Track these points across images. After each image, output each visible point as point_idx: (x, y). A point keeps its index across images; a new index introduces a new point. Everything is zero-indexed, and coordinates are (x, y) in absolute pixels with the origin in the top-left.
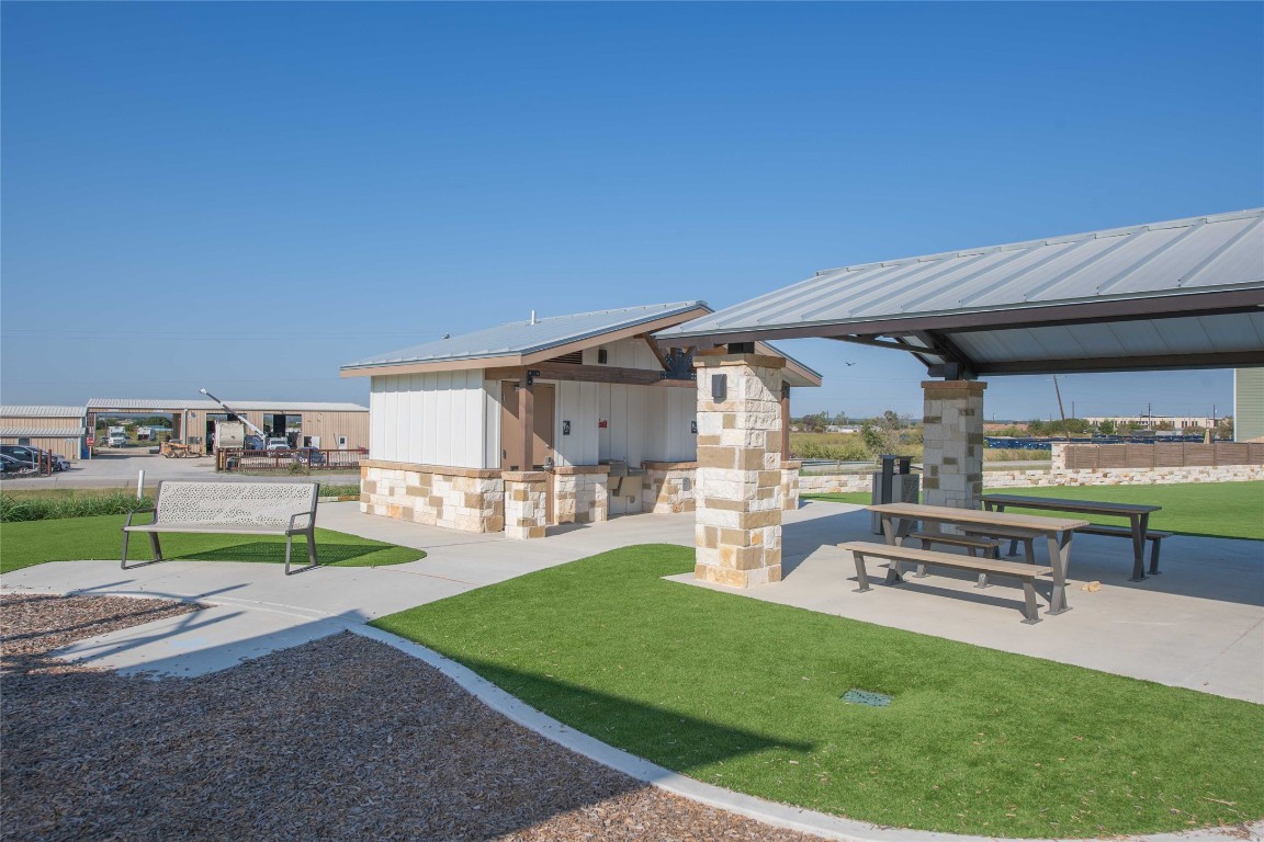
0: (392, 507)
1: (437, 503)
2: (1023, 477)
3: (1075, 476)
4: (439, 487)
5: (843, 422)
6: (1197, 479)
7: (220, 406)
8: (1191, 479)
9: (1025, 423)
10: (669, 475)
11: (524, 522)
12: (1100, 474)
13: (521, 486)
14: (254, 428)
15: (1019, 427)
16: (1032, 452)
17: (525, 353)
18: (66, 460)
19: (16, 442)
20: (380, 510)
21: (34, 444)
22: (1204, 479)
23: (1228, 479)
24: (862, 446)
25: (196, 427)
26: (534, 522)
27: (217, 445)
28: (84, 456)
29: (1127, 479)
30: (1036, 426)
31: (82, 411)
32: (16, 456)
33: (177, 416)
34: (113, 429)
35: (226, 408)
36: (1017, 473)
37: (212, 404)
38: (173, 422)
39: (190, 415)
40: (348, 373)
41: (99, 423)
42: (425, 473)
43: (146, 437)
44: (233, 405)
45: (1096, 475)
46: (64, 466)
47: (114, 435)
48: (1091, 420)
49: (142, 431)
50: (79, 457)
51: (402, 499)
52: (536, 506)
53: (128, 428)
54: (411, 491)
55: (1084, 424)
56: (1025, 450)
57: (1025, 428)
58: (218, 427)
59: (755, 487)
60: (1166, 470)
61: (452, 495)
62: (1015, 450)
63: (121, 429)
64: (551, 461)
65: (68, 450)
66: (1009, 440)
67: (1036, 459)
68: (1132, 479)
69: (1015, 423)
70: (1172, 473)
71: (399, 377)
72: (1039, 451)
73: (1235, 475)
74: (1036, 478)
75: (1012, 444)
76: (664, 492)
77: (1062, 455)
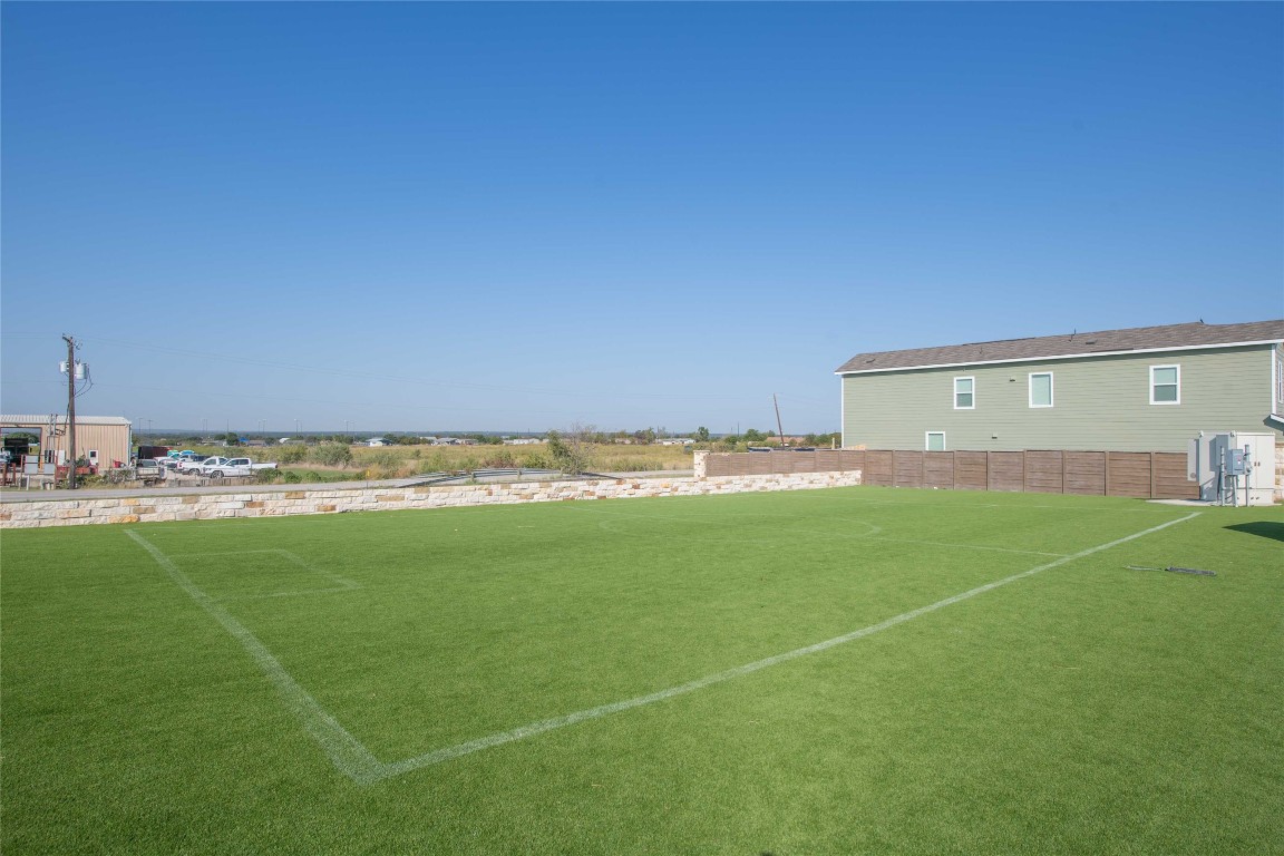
2: (505, 492)
3: (591, 489)
5: (667, 437)
6: (763, 488)
8: (755, 488)
12: (628, 485)
22: (771, 487)
23: (801, 487)
24: (549, 458)
29: (669, 490)
36: (494, 488)
45: (623, 486)
60: (723, 479)
70: (731, 482)
73: (812, 482)
74: (527, 492)
77: (703, 463)
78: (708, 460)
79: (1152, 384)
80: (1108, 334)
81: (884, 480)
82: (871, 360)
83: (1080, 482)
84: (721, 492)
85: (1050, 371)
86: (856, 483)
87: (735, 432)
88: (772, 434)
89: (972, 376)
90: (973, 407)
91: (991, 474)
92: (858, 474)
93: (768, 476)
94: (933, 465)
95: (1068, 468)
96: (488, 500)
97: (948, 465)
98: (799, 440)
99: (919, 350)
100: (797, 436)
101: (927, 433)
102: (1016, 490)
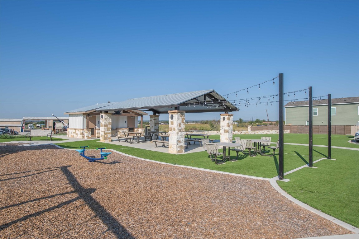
0: (71, 135)
1: (77, 134)
4: (77, 132)
7: (57, 119)
8: (265, 133)
10: (119, 130)
11: (87, 136)
12: (240, 132)
13: (86, 131)
14: (65, 124)
17: (86, 111)
18: (18, 132)
19: (5, 128)
20: (70, 136)
21: (9, 128)
25: (51, 124)
26: (89, 136)
27: (56, 128)
28: (22, 131)
31: (21, 120)
32: (6, 131)
33: (46, 121)
34: (30, 125)
35: (58, 119)
37: (55, 118)
38: (45, 123)
39: (49, 121)
40: (64, 114)
41: (26, 123)
42: (75, 130)
43: (39, 127)
44: (60, 118)
46: (17, 133)
47: (30, 126)
49: (37, 125)
50: (21, 131)
51: (73, 134)
52: (89, 134)
53: (34, 125)
54: (74, 133)
58: (56, 124)
59: (106, 129)
60: (258, 131)
61: (79, 132)
63: (32, 125)
64: (96, 128)
65: (18, 130)
68: (249, 133)
71: (73, 114)
76: (119, 133)
77: (250, 129)
78: (251, 128)
79: (358, 110)
80: (350, 98)
81: (294, 132)
82: (292, 104)
83: (339, 132)
84: (258, 134)
85: (335, 107)
86: (288, 133)
87: (252, 120)
88: (264, 121)
89: (317, 108)
90: (317, 115)
91: (320, 130)
92: (289, 131)
93: (268, 131)
94: (306, 128)
95: (337, 129)
96: (217, 134)
98: (274, 123)
100: (273, 121)
101: (306, 121)
102: (325, 134)
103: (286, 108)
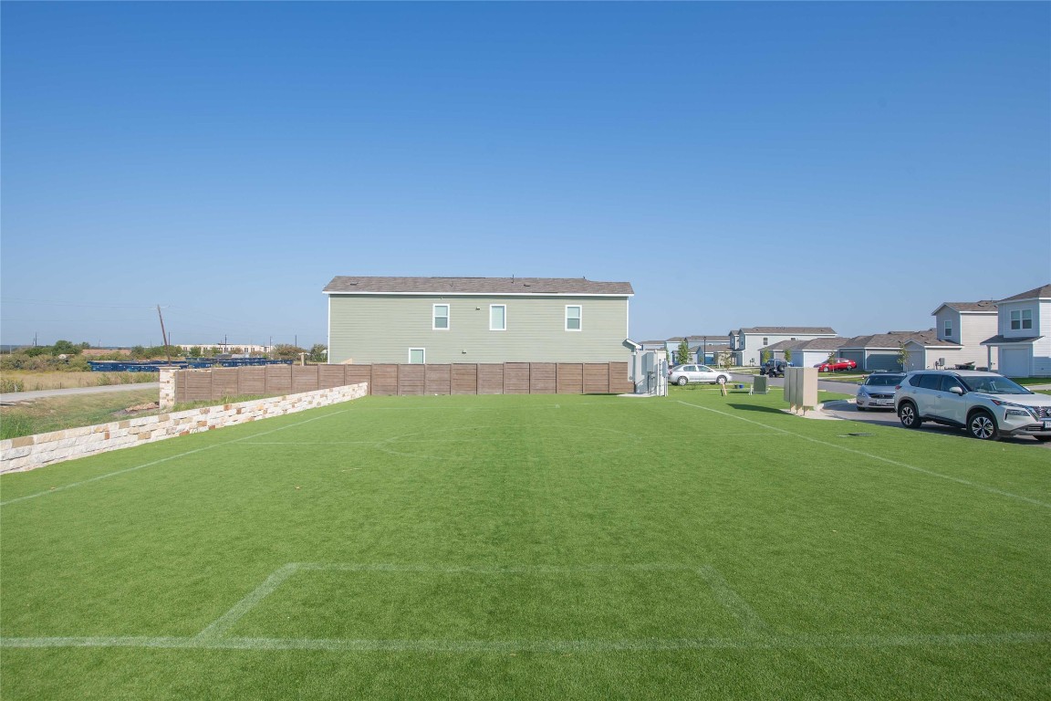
2: (124, 431)
3: (202, 418)
8: (314, 405)
9: (128, 349)
15: (122, 352)
16: (135, 374)
29: (261, 412)
30: (138, 351)
36: (112, 427)
45: (229, 412)
48: (182, 346)
55: (178, 350)
56: (128, 373)
57: (128, 353)
62: (117, 373)
66: (112, 364)
67: (139, 382)
69: (120, 349)
70: (300, 400)
72: (142, 373)
74: (146, 429)
75: (115, 368)
79: (566, 317)
80: (535, 281)
81: (387, 390)
82: (354, 282)
83: (540, 385)
85: (504, 303)
86: (365, 395)
89: (448, 304)
90: (448, 329)
91: (480, 382)
92: (362, 386)
94: (433, 375)
97: (446, 376)
99: (395, 279)
101: (410, 349)
102: (498, 393)
103: (332, 296)
